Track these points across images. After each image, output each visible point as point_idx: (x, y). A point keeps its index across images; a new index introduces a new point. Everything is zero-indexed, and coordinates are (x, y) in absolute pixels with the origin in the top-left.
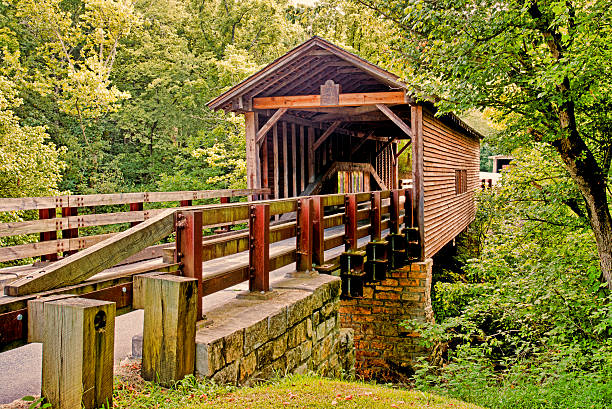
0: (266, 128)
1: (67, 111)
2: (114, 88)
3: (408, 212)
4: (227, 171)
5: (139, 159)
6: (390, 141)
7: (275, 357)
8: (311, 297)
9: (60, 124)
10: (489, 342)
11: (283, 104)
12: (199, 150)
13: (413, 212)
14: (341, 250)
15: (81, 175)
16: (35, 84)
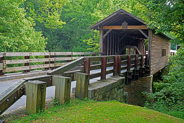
0: (105, 35)
1: (47, 27)
2: (61, 21)
3: (146, 61)
4: (93, 46)
5: (67, 42)
6: (143, 39)
7: (107, 96)
8: (117, 82)
9: (45, 31)
10: (168, 100)
11: (111, 28)
12: (85, 40)
13: (147, 61)
14: (126, 71)
15: (50, 46)
16: (39, 19)
